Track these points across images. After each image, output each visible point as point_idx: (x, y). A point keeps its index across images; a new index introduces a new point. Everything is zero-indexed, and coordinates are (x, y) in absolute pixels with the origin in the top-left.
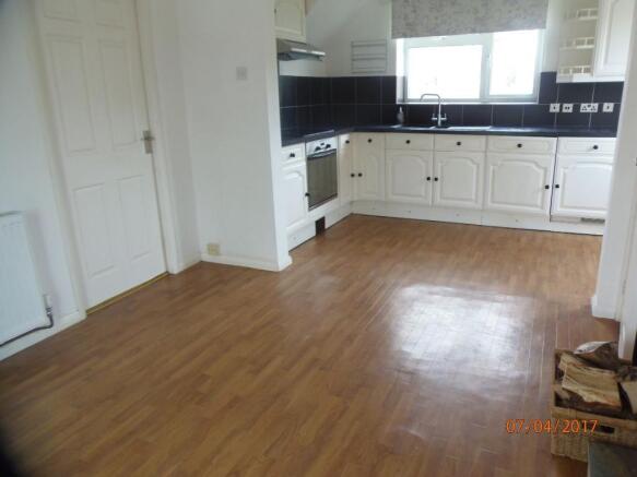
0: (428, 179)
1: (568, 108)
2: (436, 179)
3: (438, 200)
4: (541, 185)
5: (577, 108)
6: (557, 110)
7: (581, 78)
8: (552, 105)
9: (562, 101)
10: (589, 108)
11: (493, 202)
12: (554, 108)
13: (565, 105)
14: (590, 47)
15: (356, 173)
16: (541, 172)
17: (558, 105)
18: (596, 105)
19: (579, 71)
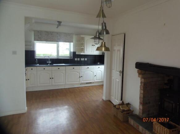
0: (51, 78)
1: (79, 59)
2: (53, 78)
3: (53, 84)
4: (78, 77)
5: (80, 59)
6: (76, 60)
7: (82, 54)
8: (75, 59)
9: (77, 58)
10: (83, 59)
11: (68, 82)
12: (76, 59)
13: (78, 59)
14: (83, 47)
15: (28, 80)
16: (78, 74)
17: (77, 59)
18: (84, 59)
19: (81, 52)
